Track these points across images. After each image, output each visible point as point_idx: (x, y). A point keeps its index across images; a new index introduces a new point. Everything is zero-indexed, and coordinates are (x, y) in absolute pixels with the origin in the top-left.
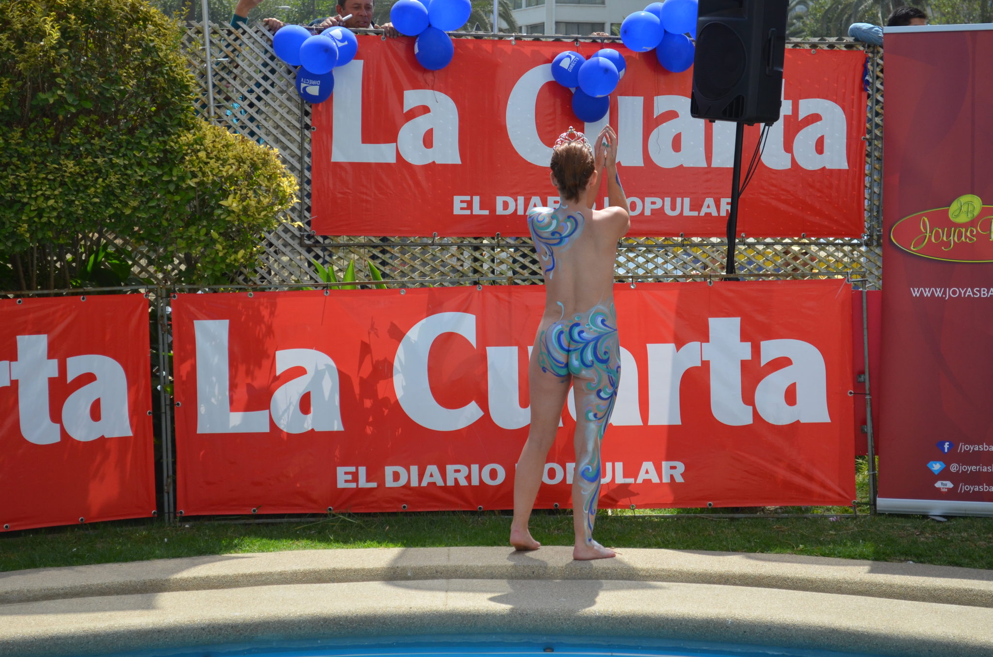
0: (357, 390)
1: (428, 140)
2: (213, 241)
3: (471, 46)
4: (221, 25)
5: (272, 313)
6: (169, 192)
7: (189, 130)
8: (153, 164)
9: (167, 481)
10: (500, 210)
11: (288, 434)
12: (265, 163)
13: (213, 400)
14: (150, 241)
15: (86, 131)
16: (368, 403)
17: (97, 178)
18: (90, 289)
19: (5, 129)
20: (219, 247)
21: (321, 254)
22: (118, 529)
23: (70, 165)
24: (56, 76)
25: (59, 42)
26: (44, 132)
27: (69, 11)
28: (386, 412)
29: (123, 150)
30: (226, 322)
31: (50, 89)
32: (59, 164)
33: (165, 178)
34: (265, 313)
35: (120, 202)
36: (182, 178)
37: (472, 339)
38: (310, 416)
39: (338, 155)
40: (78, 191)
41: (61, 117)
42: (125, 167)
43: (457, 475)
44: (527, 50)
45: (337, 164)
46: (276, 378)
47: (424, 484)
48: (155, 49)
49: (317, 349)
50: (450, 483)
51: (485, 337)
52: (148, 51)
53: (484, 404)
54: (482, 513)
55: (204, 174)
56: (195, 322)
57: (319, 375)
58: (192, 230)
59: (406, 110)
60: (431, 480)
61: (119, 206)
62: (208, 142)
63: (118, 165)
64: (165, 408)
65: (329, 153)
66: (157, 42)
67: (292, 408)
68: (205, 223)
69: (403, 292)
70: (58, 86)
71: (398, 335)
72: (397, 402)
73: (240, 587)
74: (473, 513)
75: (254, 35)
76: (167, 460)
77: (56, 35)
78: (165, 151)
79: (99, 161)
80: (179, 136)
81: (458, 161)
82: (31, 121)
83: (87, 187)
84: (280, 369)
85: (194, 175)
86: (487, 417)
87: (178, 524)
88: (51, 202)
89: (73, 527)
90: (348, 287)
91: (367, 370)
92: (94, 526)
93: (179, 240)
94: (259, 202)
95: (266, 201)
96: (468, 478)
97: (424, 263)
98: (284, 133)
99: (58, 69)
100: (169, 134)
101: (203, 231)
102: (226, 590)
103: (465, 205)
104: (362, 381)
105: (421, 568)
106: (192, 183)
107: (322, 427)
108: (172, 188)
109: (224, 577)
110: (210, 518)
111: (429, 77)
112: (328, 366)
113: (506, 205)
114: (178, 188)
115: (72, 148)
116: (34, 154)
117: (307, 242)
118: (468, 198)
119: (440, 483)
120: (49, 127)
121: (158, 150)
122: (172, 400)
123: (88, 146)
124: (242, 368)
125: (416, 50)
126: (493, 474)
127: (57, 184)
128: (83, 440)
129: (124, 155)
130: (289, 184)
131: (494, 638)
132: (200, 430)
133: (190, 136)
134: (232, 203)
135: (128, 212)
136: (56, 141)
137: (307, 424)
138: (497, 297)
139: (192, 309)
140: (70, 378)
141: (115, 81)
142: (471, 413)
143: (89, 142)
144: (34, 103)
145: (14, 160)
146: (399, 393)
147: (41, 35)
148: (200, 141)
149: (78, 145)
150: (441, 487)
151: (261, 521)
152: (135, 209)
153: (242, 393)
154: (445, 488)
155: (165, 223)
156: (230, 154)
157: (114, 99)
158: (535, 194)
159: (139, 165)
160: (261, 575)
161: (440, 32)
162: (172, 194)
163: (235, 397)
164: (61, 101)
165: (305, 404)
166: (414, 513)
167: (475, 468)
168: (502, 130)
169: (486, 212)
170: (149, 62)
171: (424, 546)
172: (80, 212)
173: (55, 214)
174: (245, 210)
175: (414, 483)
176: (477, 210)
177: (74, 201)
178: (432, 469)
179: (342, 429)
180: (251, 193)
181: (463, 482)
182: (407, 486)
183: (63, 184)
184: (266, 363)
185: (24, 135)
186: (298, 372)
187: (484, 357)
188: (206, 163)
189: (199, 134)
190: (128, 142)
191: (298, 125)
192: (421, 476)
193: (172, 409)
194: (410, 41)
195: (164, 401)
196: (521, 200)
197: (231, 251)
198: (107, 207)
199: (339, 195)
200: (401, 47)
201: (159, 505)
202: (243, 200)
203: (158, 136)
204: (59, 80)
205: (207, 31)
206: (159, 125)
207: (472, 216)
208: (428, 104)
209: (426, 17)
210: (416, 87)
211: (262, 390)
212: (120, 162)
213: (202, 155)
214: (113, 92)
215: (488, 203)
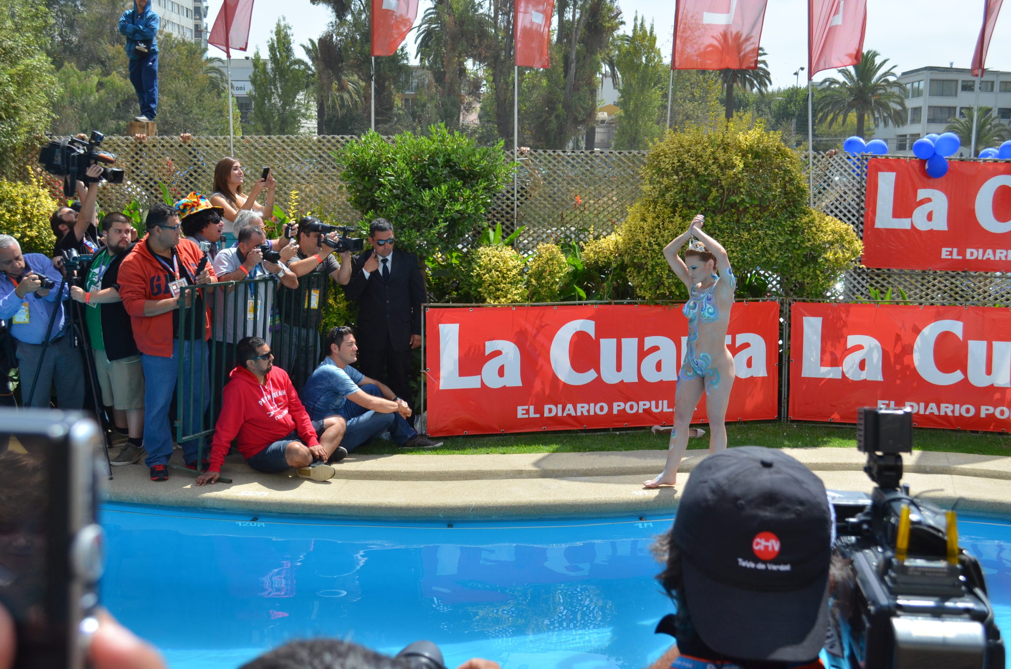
0: (892, 360)
1: (930, 217)
3: (956, 165)
4: (819, 154)
5: (847, 316)
6: (795, 248)
7: (805, 214)
8: (787, 233)
9: (784, 400)
10: (968, 257)
11: (852, 381)
12: (847, 234)
13: (812, 359)
14: (782, 273)
15: (753, 216)
16: (898, 367)
17: (758, 242)
18: (751, 298)
19: (712, 215)
20: (820, 279)
21: (866, 277)
22: (758, 425)
23: (746, 235)
24: (740, 187)
25: (743, 170)
26: (732, 216)
27: (748, 152)
28: (908, 373)
29: (772, 226)
30: (820, 319)
31: (737, 194)
33: (793, 241)
34: (843, 316)
35: (770, 254)
36: (803, 242)
37: (960, 335)
38: (865, 372)
39: (878, 225)
40: (748, 248)
41: (741, 209)
42: (773, 235)
43: (947, 410)
44: (990, 168)
45: (878, 229)
46: (846, 349)
47: (927, 413)
48: (790, 171)
49: (870, 336)
50: (942, 413)
51: (969, 334)
52: (786, 171)
53: (965, 372)
54: (959, 431)
55: (814, 240)
56: (804, 318)
57: (871, 350)
58: (805, 269)
60: (932, 411)
61: (769, 256)
62: (817, 222)
63: (769, 234)
64: (785, 362)
65: (873, 223)
66: (790, 167)
67: (855, 366)
68: (813, 265)
69: (921, 307)
70: (741, 193)
71: (917, 331)
72: (915, 368)
73: (834, 470)
74: (955, 431)
75: (839, 161)
76: (784, 389)
77: (742, 166)
78: (793, 227)
79: (760, 232)
80: (801, 219)
81: (945, 228)
82: (725, 211)
83: (753, 246)
84: (849, 345)
85: (809, 240)
86: (966, 380)
87: (790, 425)
88: (735, 254)
89: (735, 423)
90: (887, 303)
91: (898, 349)
92: (745, 422)
93: (798, 274)
94: (844, 256)
95: (847, 255)
96: (953, 411)
97: (922, 285)
98: (849, 212)
99: (741, 184)
100: (796, 217)
101: (811, 270)
102: (829, 472)
103: (948, 253)
104: (896, 355)
105: (934, 467)
106: (808, 244)
107: (870, 378)
108: (797, 247)
110: (806, 422)
111: (931, 181)
112: (876, 345)
113: (972, 254)
114: (800, 247)
115: (746, 225)
116: (727, 228)
117: (858, 271)
118: (950, 249)
119: (936, 413)
120: (734, 214)
121: (790, 226)
122: (789, 358)
124: (829, 343)
125: (927, 167)
126: (968, 411)
127: (738, 245)
128: (743, 377)
129: (773, 229)
130: (859, 245)
131: (982, 514)
132: (803, 375)
133: (807, 219)
134: (830, 255)
135: (773, 259)
136: (738, 221)
137: (863, 376)
138: (977, 313)
139: (803, 311)
140: (738, 344)
141: (768, 189)
142: (956, 377)
143: (755, 222)
144: (728, 201)
145: (717, 231)
146: (916, 363)
147: (733, 166)
148: (812, 221)
149: (749, 224)
150: (936, 415)
151: (834, 425)
152: (777, 258)
153: (828, 357)
154: (939, 416)
155: (791, 265)
156: (828, 229)
157: (768, 199)
158: (989, 248)
159: (780, 234)
160: (845, 464)
161: (941, 157)
162: (797, 250)
163: (825, 358)
164: (743, 200)
165: (862, 365)
166: (921, 428)
167: (957, 406)
168: (973, 212)
169: (960, 258)
170: (787, 179)
171: (930, 450)
172: (750, 260)
173: (736, 260)
174: (837, 259)
175: (922, 412)
176: (955, 256)
177: (746, 254)
178: (933, 405)
179: (882, 380)
180: (840, 251)
181: (950, 414)
182: (917, 413)
183: (741, 244)
184: (842, 341)
185: (722, 220)
186: (859, 347)
187: (966, 346)
188: (816, 234)
189: (811, 217)
190: (775, 222)
191: (857, 207)
192: (926, 408)
193: (789, 362)
194: (923, 162)
195: (785, 358)
196: (981, 251)
197: (826, 281)
198: (763, 257)
199: (878, 246)
200: (917, 166)
201: (779, 413)
202: (835, 254)
203: (790, 218)
204: (742, 190)
205: (811, 157)
206: (790, 212)
207: (952, 259)
208: (931, 197)
209: (934, 149)
210: (924, 188)
211: (839, 356)
212: (771, 232)
213: (814, 229)
214: (770, 195)
215: (961, 252)
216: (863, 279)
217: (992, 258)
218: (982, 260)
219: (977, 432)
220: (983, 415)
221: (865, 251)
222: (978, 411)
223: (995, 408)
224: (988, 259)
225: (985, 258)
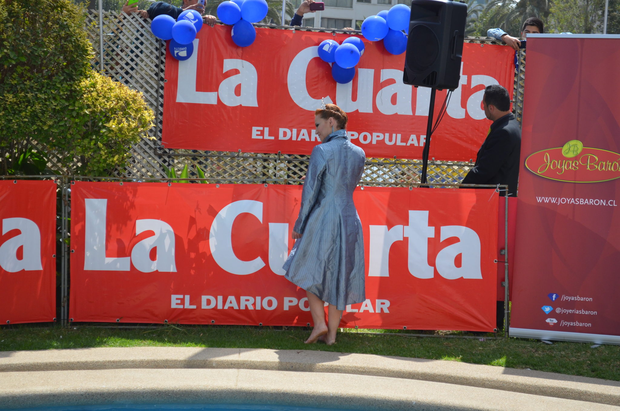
0: (186, 247)
1: (238, 91)
2: (99, 149)
3: (267, 33)
4: (110, 13)
5: (134, 195)
6: (73, 117)
7: (87, 78)
8: (63, 98)
9: (63, 299)
10: (281, 137)
11: (142, 273)
12: (134, 101)
13: (95, 248)
14: (59, 147)
15: (21, 76)
16: (193, 255)
17: (27, 106)
18: (20, 176)
20: (102, 153)
21: (167, 159)
22: (31, 329)
23: (10, 97)
24: (4, 40)
25: (7, 19)
28: (204, 261)
29: (44, 89)
30: (105, 201)
32: (3, 96)
33: (70, 108)
34: (130, 196)
35: (41, 121)
36: (81, 108)
37: (260, 218)
38: (155, 262)
39: (181, 98)
40: (15, 114)
41: (6, 67)
42: (45, 100)
43: (247, 303)
44: (303, 37)
45: (180, 104)
46: (135, 236)
47: (226, 307)
48: (68, 26)
49: (162, 220)
50: (243, 307)
51: (268, 217)
52: (63, 27)
53: (265, 259)
54: (262, 327)
55: (95, 106)
56: (86, 199)
57: (163, 236)
58: (86, 141)
59: (224, 72)
60: (231, 305)
61: (41, 124)
62: (99, 86)
63: (41, 98)
64: (64, 253)
65: (175, 97)
66: (69, 21)
67: (145, 256)
68: (94, 137)
69: (218, 186)
70: (5, 47)
71: (213, 213)
72: (211, 255)
73: (106, 369)
74: (256, 327)
75: (131, 20)
76: (64, 286)
77: (5, 14)
78: (71, 91)
79: (29, 95)
80: (80, 82)
81: (255, 104)
83: (20, 111)
84: (138, 231)
85: (89, 107)
86: (267, 267)
87: (70, 327)
89: (2, 326)
90: (183, 182)
91: (193, 234)
92: (16, 326)
93: (78, 147)
94: (129, 125)
95: (133, 125)
96: (254, 304)
97: (232, 168)
98: (147, 82)
99: (5, 36)
100: (74, 80)
101: (93, 142)
102: (97, 371)
103: (259, 133)
104: (190, 242)
105: (221, 361)
106: (87, 112)
107: (162, 269)
108: (74, 114)
109: (97, 362)
110: (90, 324)
111: (240, 51)
112: (168, 231)
113: (285, 134)
114: (78, 114)
115: (12, 86)
117: (159, 152)
118: (261, 128)
119: (236, 307)
121: (67, 90)
122: (69, 248)
123: (22, 86)
124: (114, 228)
125: (232, 34)
126: (270, 303)
128: (10, 271)
129: (45, 92)
130: (149, 115)
132: (86, 268)
133: (87, 82)
134: (112, 125)
135: (46, 128)
137: (154, 267)
138: (277, 192)
139: (84, 191)
140: (4, 232)
141: (41, 45)
142: (257, 264)
143: (23, 83)
146: (213, 249)
148: (94, 85)
149: (16, 85)
150: (236, 310)
151: (122, 327)
152: (50, 127)
153: (114, 246)
154: (239, 311)
155: (69, 136)
156: (112, 94)
157: (40, 56)
158: (304, 128)
159: (54, 98)
161: (248, 23)
162: (75, 118)
163: (109, 248)
164: (7, 56)
165: (153, 254)
166: (218, 325)
167: (258, 299)
168: (285, 86)
169: (272, 138)
170: (63, 34)
171: (224, 347)
172: (15, 127)
174: (120, 130)
175: (220, 307)
176: (267, 137)
177: (11, 120)
178: (232, 298)
179: (175, 271)
180: (124, 120)
181: (251, 308)
182: (215, 309)
183: (5, 109)
184: (130, 226)
186: (149, 234)
187: (267, 230)
188: (97, 100)
189: (93, 81)
190: (48, 84)
191: (156, 78)
192: (224, 302)
193: (69, 254)
194: (229, 28)
195: (64, 249)
196: (295, 131)
197: (110, 155)
198: (33, 124)
199: (180, 124)
200: (222, 32)
201: (58, 315)
202: (119, 123)
203: (67, 81)
204: (5, 43)
205: (101, 16)
206: (68, 74)
207: (263, 140)
208: (239, 68)
209: (240, 14)
210: (231, 58)
211: (126, 244)
212: (42, 96)
213: (95, 94)
214: (40, 52)
215: (274, 132)
216: (165, 161)
217: (307, 139)
218: (297, 141)
219: (281, 328)
220: (286, 308)
221: (157, 121)
222: (281, 303)
223: (299, 299)
224: (303, 140)
225: (299, 139)
